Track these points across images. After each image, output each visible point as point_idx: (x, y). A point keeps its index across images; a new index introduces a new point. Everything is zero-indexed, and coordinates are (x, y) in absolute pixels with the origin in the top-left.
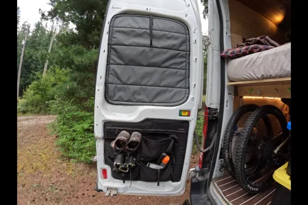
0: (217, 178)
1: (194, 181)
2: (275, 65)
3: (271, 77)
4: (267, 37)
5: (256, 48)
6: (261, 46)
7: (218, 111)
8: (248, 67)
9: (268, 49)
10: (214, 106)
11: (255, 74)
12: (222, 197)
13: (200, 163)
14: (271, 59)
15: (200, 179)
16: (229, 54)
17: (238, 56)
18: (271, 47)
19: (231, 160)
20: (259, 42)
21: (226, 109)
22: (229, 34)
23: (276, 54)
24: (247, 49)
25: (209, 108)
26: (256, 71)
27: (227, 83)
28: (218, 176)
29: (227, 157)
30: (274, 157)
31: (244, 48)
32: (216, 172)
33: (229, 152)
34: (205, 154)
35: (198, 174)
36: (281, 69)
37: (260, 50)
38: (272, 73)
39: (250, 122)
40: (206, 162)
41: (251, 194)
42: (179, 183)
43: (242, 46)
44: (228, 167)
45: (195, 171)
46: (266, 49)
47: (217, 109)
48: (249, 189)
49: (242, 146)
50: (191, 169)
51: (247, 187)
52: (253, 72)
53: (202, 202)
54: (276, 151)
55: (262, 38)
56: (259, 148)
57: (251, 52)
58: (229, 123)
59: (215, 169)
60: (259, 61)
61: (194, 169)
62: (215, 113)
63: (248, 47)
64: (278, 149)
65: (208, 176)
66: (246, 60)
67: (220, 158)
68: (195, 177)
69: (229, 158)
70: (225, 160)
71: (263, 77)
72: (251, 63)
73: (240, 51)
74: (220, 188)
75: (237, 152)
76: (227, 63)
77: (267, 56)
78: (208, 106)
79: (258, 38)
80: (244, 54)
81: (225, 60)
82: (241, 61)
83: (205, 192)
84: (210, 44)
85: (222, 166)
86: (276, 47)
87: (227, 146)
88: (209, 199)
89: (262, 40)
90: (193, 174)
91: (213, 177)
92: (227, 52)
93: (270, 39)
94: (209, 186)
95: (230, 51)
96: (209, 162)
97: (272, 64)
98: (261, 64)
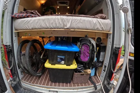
0: (22, 78)
1: (13, 85)
2: (38, 24)
3: (36, 29)
4: (36, 11)
5: (30, 15)
6: (33, 15)
7: (11, 46)
8: (26, 24)
9: (36, 17)
10: (8, 44)
11: (29, 27)
12: (30, 85)
13: (11, 76)
14: (36, 21)
15: (15, 83)
16: (16, 16)
17: (21, 18)
18: (37, 16)
19: (24, 67)
20: (32, 13)
21: (15, 44)
22: (18, 5)
23: (39, 20)
24: (26, 15)
25: (6, 45)
26: (29, 26)
27: (14, 31)
28: (22, 77)
29: (22, 67)
30: (42, 60)
31: (25, 14)
32: (21, 76)
33: (22, 64)
34: (11, 70)
35: (13, 82)
36: (41, 26)
37: (32, 17)
38: (37, 27)
39: (28, 49)
40: (13, 73)
41: (40, 77)
42: (8, 91)
43: (24, 13)
44: (25, 71)
45: (11, 81)
46: (35, 17)
47: (10, 45)
48: (38, 75)
49: (28, 60)
50: (8, 81)
51: (37, 75)
52: (28, 26)
53: (23, 92)
54: (41, 57)
55: (34, 11)
56: (34, 58)
57: (28, 17)
58: (18, 51)
59: (19, 75)
60: (31, 21)
61: (9, 80)
62: (9, 48)
63: (26, 14)
64: (42, 56)
65: (18, 80)
66: (25, 20)
67: (19, 68)
68: (12, 83)
69: (23, 67)
70: (22, 68)
71: (32, 29)
72: (28, 22)
73: (22, 16)
74: (26, 81)
75: (26, 63)
76: (15, 20)
77: (35, 20)
78: (5, 45)
79: (32, 11)
80: (24, 17)
81: (13, 19)
82: (22, 20)
83: (21, 87)
84: (6, 9)
85: (21, 72)
86: (40, 16)
87: (20, 62)
88: (25, 89)
89: (34, 12)
90: (10, 83)
91: (20, 79)
92: (15, 15)
93: (37, 12)
94: (21, 84)
95: (17, 15)
96: (15, 73)
97: (37, 24)
98: (32, 23)
